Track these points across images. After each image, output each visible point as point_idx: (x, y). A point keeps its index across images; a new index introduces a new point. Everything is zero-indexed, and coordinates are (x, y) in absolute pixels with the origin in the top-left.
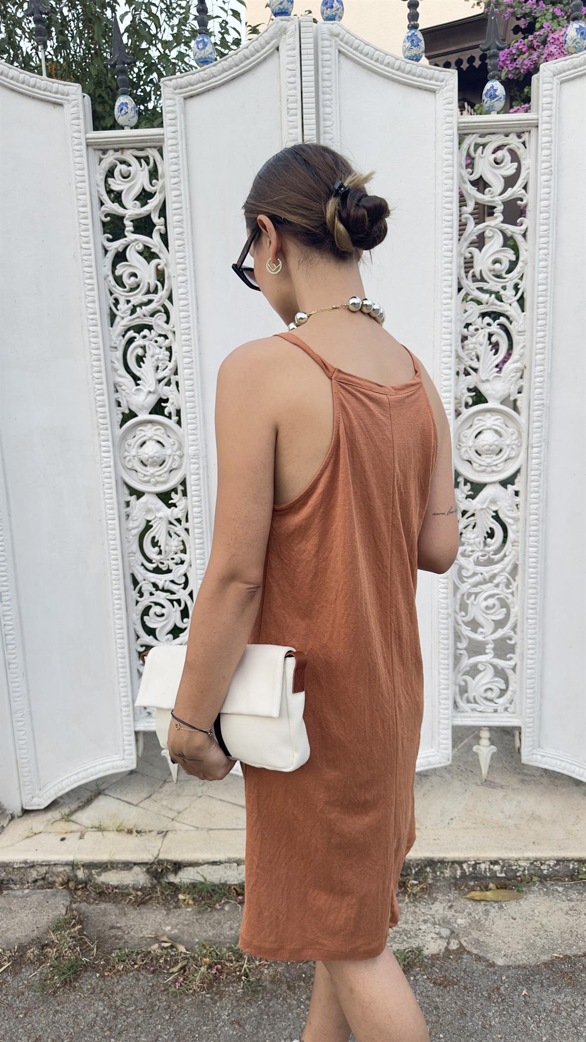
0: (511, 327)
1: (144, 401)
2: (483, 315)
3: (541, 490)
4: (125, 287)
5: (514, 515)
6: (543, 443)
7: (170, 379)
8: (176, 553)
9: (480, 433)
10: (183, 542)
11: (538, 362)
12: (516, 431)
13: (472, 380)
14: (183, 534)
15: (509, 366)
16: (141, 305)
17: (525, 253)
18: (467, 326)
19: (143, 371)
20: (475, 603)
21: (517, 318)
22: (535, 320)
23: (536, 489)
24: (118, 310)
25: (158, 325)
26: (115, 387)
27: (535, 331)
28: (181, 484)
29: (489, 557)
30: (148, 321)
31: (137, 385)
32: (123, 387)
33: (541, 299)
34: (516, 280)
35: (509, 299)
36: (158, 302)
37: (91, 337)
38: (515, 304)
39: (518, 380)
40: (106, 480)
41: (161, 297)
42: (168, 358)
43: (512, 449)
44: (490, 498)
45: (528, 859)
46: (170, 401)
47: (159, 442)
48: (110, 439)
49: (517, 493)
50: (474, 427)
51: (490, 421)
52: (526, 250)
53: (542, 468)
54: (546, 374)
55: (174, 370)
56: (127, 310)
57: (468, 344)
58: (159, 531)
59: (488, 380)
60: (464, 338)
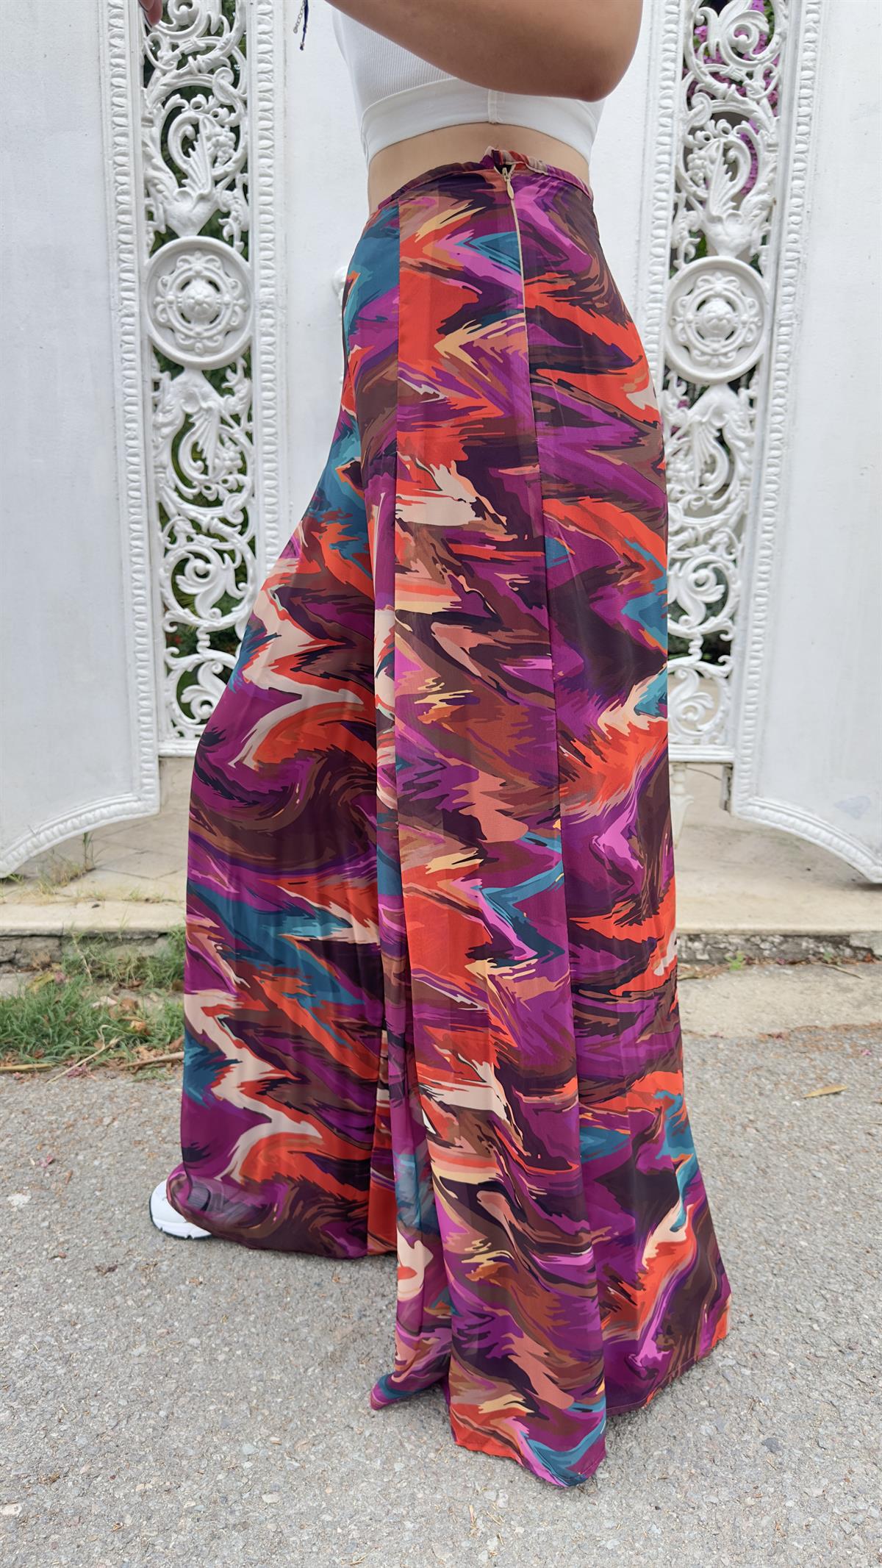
0: (758, 137)
1: (191, 211)
2: (716, 117)
3: (787, 395)
4: (169, 22)
5: (746, 434)
6: (794, 321)
7: (234, 180)
8: (231, 473)
9: (703, 303)
10: (242, 453)
11: (795, 191)
12: (757, 303)
13: (696, 217)
14: (243, 439)
15: (752, 199)
16: (194, 54)
17: (783, 18)
18: (693, 131)
19: (192, 162)
20: (680, 575)
21: (767, 123)
22: (794, 125)
23: (781, 391)
24: (157, 59)
25: (222, 88)
26: (146, 188)
27: (793, 141)
28: (243, 357)
29: (706, 503)
30: (203, 79)
31: (181, 185)
32: (160, 187)
33: (805, 92)
34: (768, 64)
35: (757, 92)
36: (221, 49)
37: (114, 96)
38: (765, 102)
39: (762, 223)
40: (127, 338)
41: (229, 41)
42: (233, 146)
43: (750, 330)
44: (715, 405)
45: (742, 933)
46: (233, 214)
47: (212, 283)
48: (136, 270)
49: (752, 402)
50: (696, 292)
51: (720, 283)
52: (786, 17)
53: (790, 360)
54: (804, 213)
55: (243, 165)
56: (171, 59)
57: (694, 159)
58: (205, 433)
59: (719, 220)
60: (688, 151)
